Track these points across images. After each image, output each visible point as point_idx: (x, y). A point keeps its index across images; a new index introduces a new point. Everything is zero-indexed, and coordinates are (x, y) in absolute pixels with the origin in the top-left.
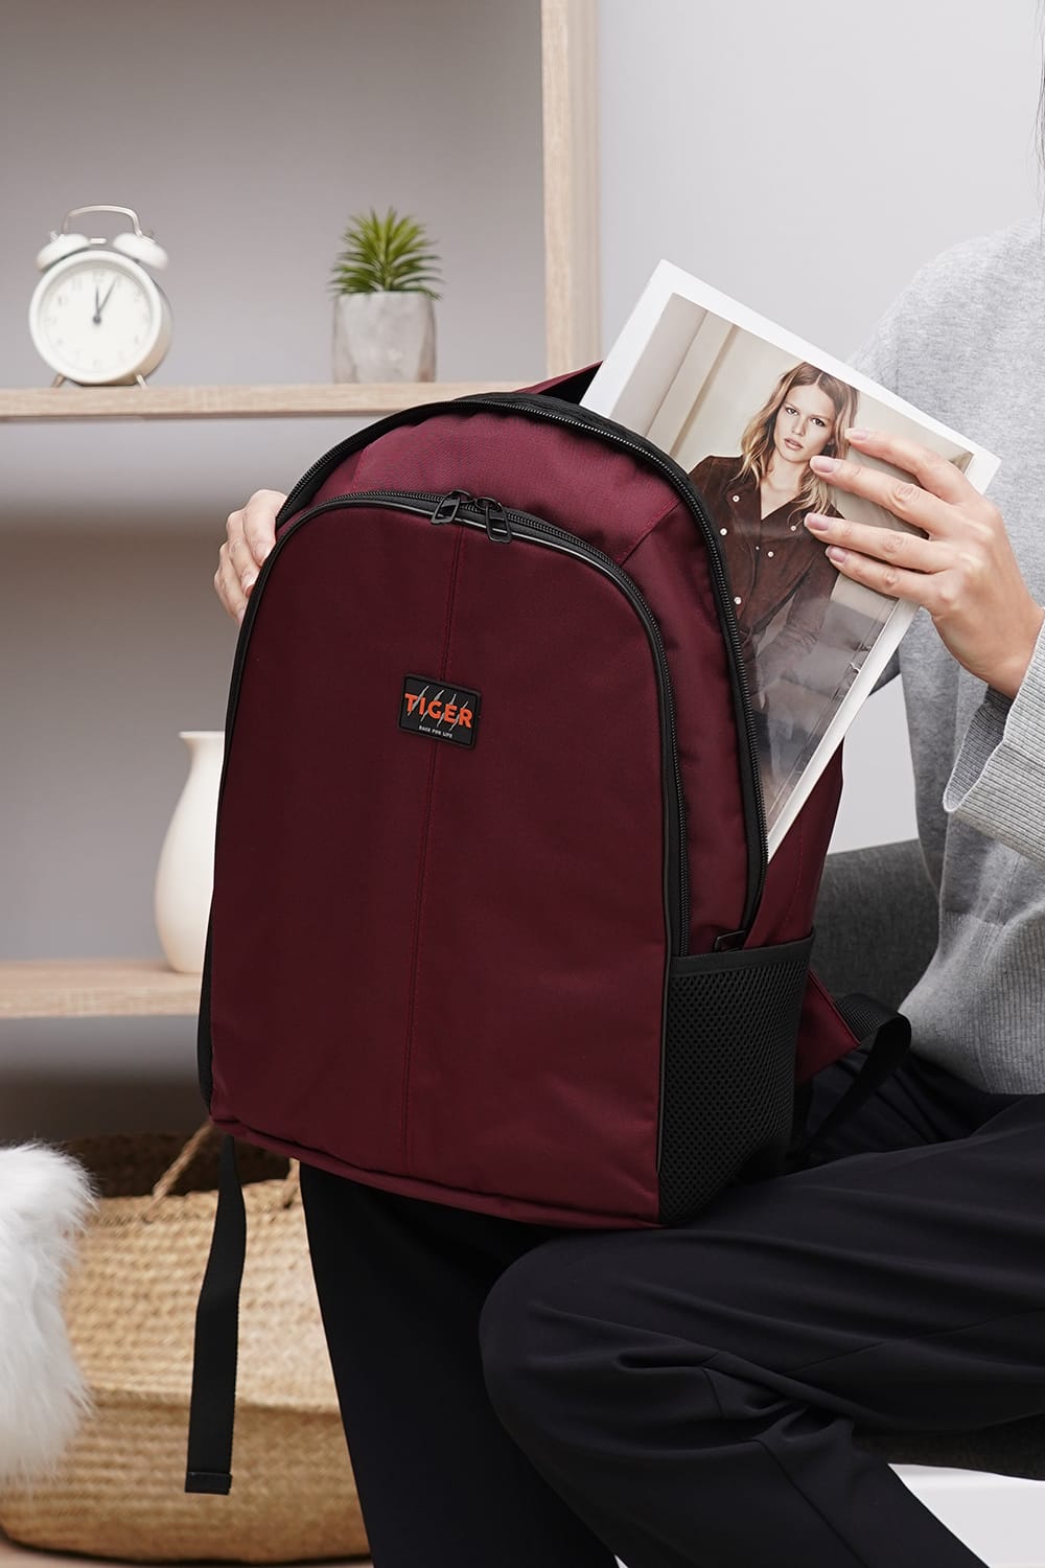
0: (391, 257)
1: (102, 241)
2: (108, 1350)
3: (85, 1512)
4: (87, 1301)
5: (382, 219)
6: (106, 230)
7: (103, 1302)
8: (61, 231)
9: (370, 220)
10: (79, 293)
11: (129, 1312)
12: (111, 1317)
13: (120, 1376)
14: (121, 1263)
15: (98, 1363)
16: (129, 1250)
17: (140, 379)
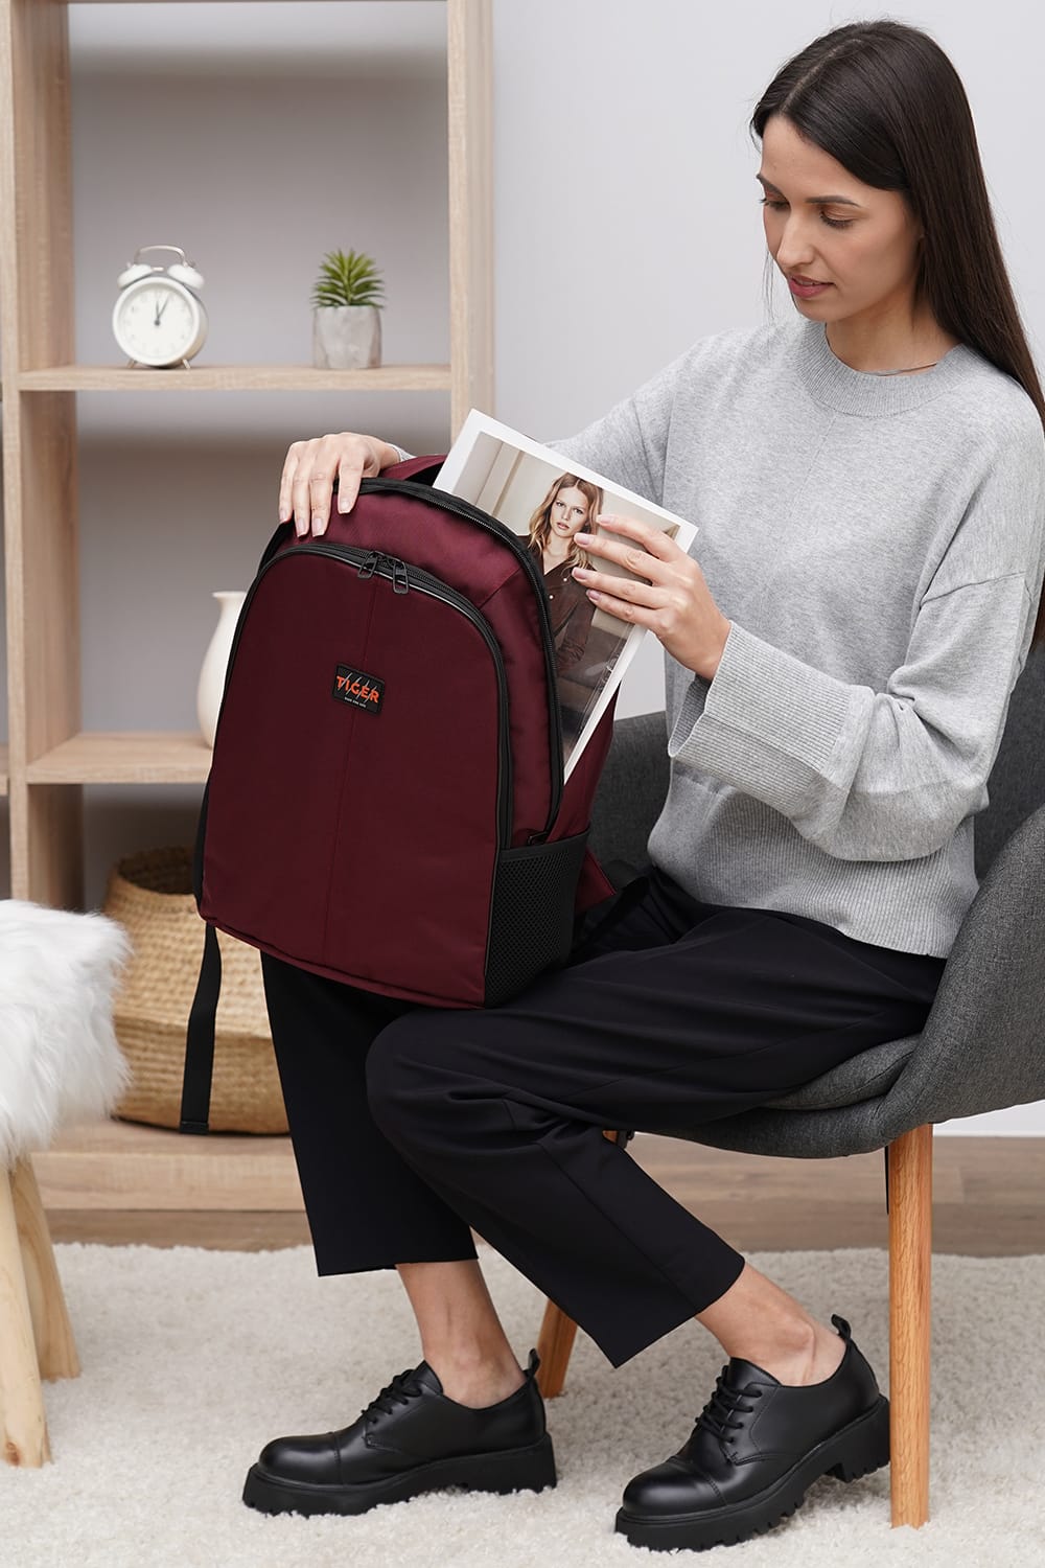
0: (352, 281)
1: (161, 269)
2: (165, 996)
3: (149, 1100)
4: (152, 962)
5: (346, 255)
6: (164, 261)
7: (162, 964)
8: (136, 263)
9: (337, 254)
10: (146, 304)
11: (179, 971)
12: (167, 974)
13: (171, 1014)
14: (174, 939)
15: (159, 1005)
16: (179, 930)
17: (185, 362)
